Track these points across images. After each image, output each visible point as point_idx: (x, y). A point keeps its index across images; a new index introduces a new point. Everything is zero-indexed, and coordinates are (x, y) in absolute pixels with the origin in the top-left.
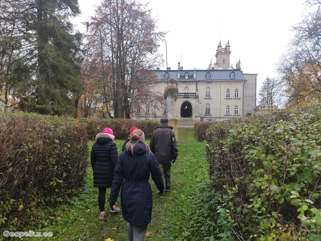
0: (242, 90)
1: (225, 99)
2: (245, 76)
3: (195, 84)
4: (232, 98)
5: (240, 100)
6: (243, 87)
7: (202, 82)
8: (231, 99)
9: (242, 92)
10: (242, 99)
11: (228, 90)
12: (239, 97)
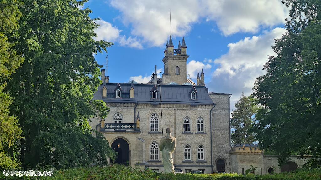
0: (209, 120)
1: (182, 133)
2: (212, 97)
3: (133, 107)
4: (194, 132)
5: (206, 135)
6: (210, 114)
7: (144, 105)
8: (192, 133)
9: (210, 123)
10: (209, 133)
11: (187, 119)
12: (204, 131)
